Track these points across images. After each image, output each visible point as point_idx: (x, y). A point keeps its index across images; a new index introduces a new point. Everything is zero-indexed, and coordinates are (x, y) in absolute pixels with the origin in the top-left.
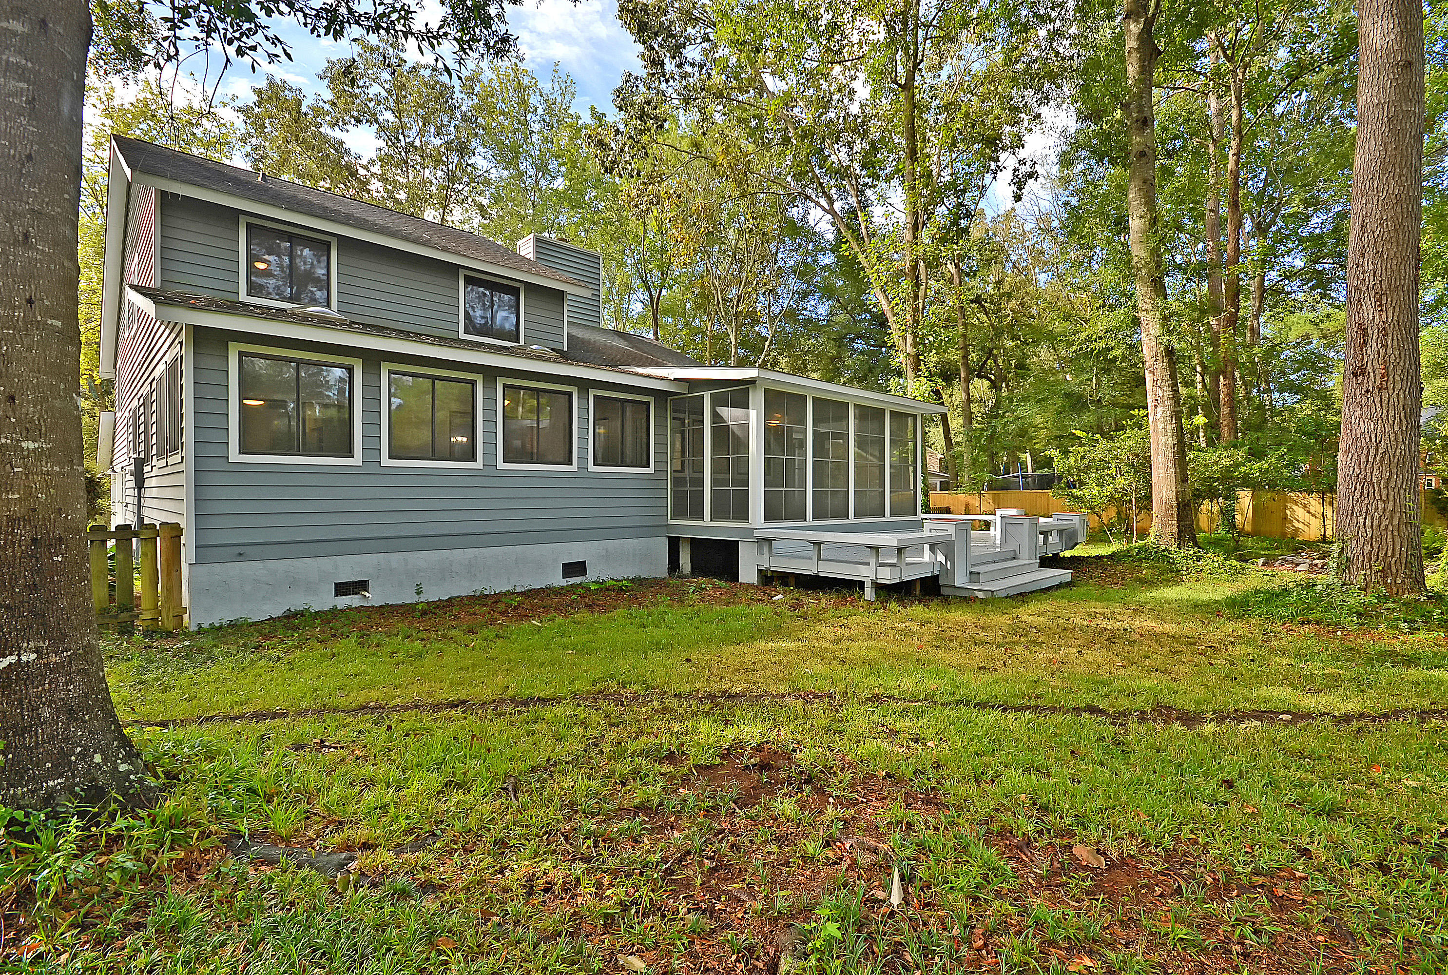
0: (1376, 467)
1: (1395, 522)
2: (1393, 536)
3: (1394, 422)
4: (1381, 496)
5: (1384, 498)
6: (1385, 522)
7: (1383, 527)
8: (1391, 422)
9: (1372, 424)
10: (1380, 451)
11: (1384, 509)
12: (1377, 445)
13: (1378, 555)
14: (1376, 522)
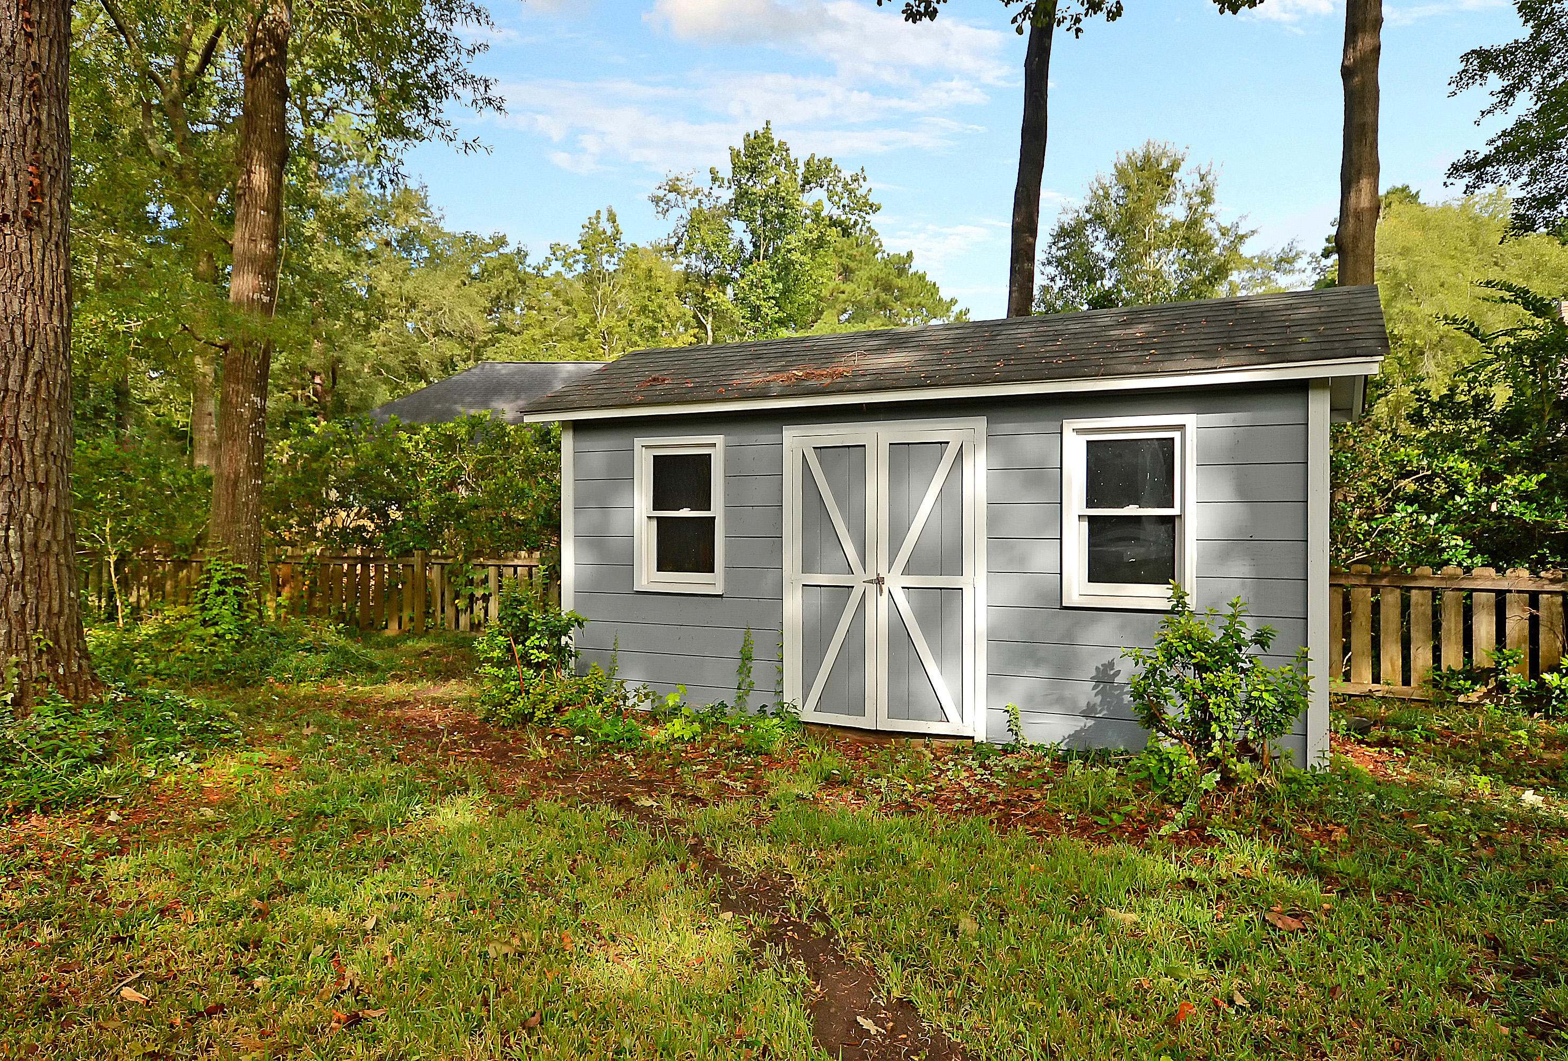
0: (25, 405)
1: (61, 537)
2: (59, 565)
3: (52, 303)
4: (35, 473)
5: (41, 480)
6: (46, 536)
7: (42, 547)
8: (48, 304)
9: (16, 302)
10: (33, 368)
11: (43, 506)
12: (26, 353)
13: (37, 615)
14: (29, 536)
